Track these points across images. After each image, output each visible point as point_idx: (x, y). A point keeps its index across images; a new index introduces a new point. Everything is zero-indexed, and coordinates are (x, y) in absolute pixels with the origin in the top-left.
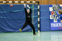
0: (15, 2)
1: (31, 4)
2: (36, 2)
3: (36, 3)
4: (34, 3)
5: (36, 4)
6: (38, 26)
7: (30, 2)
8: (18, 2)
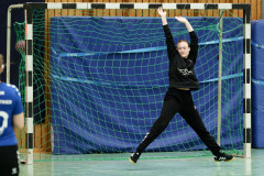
0: (132, 6)
1: (209, 16)
2: (234, 7)
3: (235, 11)
4: (225, 11)
5: (235, 16)
6: (242, 122)
7: (208, 7)
8: (150, 6)
